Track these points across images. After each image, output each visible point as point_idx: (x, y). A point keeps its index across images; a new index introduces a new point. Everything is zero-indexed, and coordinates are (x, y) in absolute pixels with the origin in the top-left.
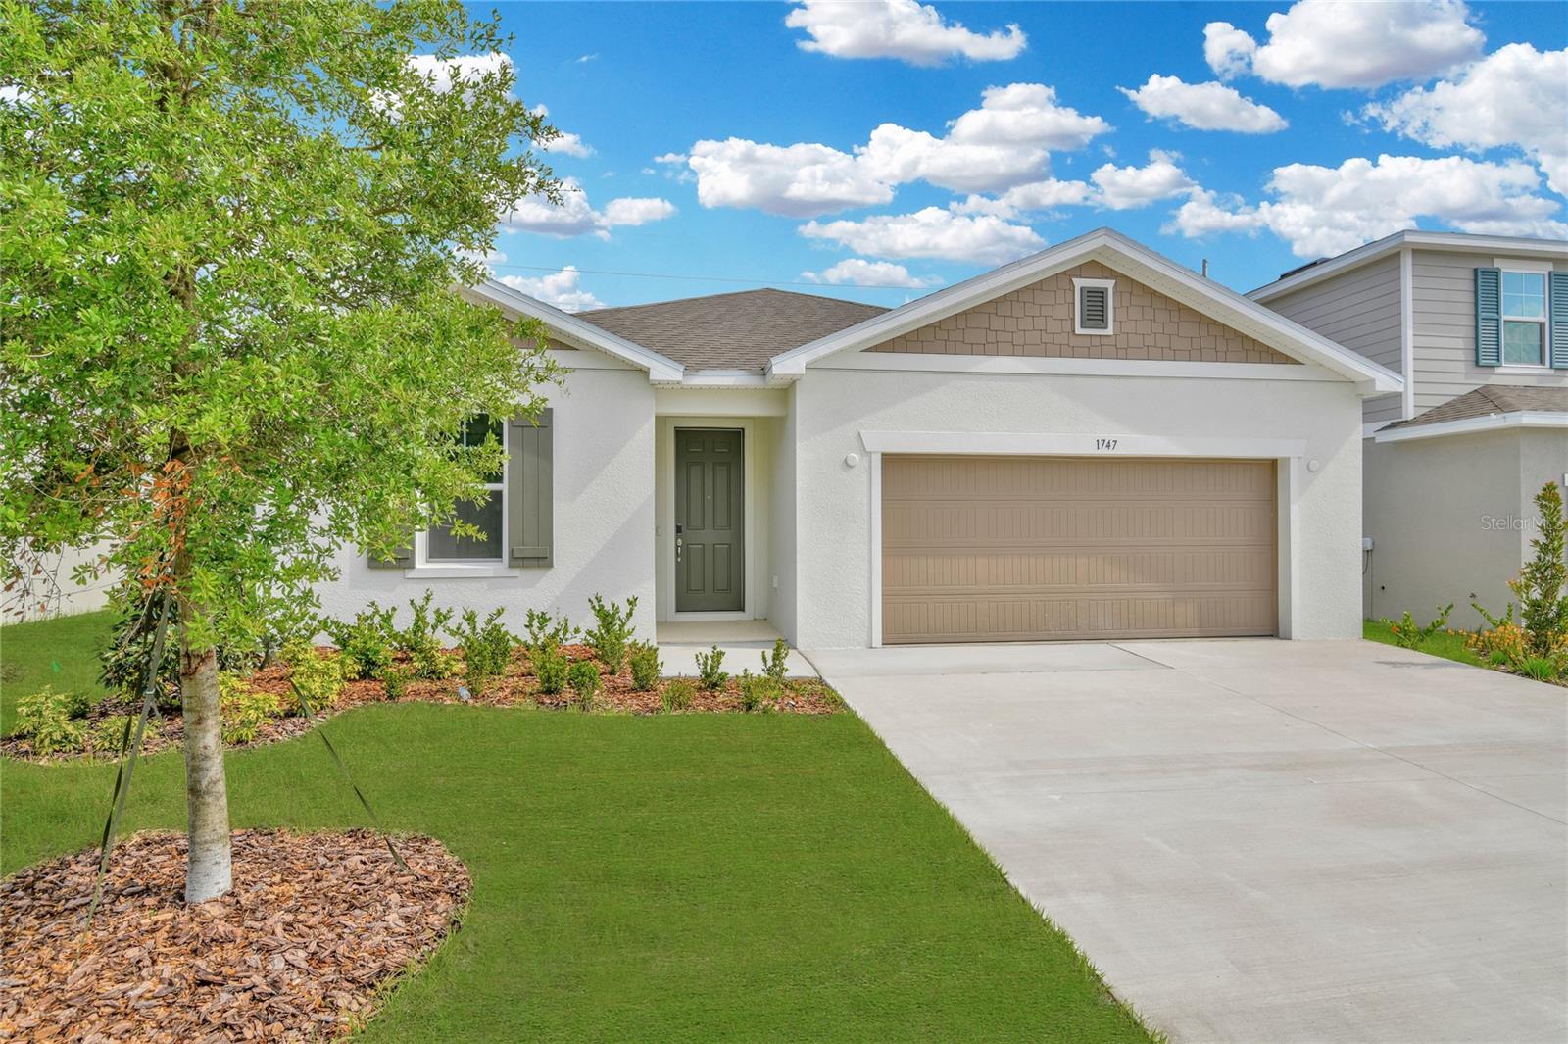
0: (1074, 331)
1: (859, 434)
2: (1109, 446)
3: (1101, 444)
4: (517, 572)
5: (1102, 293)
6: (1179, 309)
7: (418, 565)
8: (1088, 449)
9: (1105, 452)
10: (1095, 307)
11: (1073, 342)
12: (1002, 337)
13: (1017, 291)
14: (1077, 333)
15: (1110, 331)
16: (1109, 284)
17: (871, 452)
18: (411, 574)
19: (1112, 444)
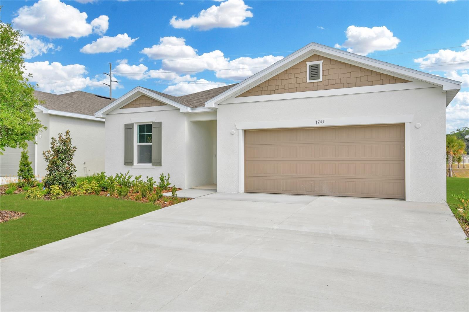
0: (307, 82)
1: (235, 124)
2: (321, 123)
3: (318, 122)
4: (154, 167)
5: (317, 66)
6: (351, 67)
7: (135, 165)
8: (313, 124)
9: (319, 125)
10: (314, 72)
11: (307, 85)
12: (280, 87)
13: (286, 70)
14: (308, 82)
15: (321, 80)
16: (320, 62)
17: (238, 130)
18: (133, 167)
19: (322, 122)
